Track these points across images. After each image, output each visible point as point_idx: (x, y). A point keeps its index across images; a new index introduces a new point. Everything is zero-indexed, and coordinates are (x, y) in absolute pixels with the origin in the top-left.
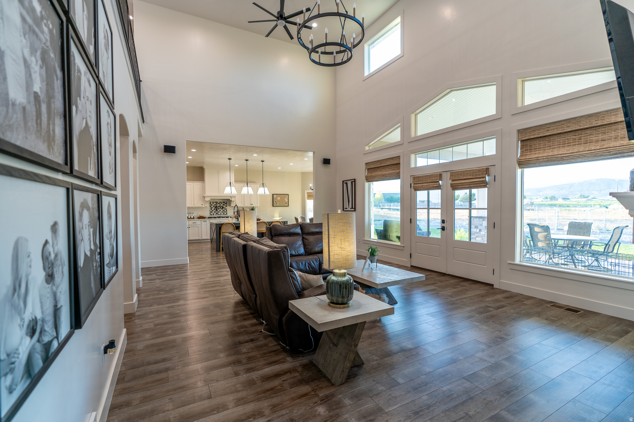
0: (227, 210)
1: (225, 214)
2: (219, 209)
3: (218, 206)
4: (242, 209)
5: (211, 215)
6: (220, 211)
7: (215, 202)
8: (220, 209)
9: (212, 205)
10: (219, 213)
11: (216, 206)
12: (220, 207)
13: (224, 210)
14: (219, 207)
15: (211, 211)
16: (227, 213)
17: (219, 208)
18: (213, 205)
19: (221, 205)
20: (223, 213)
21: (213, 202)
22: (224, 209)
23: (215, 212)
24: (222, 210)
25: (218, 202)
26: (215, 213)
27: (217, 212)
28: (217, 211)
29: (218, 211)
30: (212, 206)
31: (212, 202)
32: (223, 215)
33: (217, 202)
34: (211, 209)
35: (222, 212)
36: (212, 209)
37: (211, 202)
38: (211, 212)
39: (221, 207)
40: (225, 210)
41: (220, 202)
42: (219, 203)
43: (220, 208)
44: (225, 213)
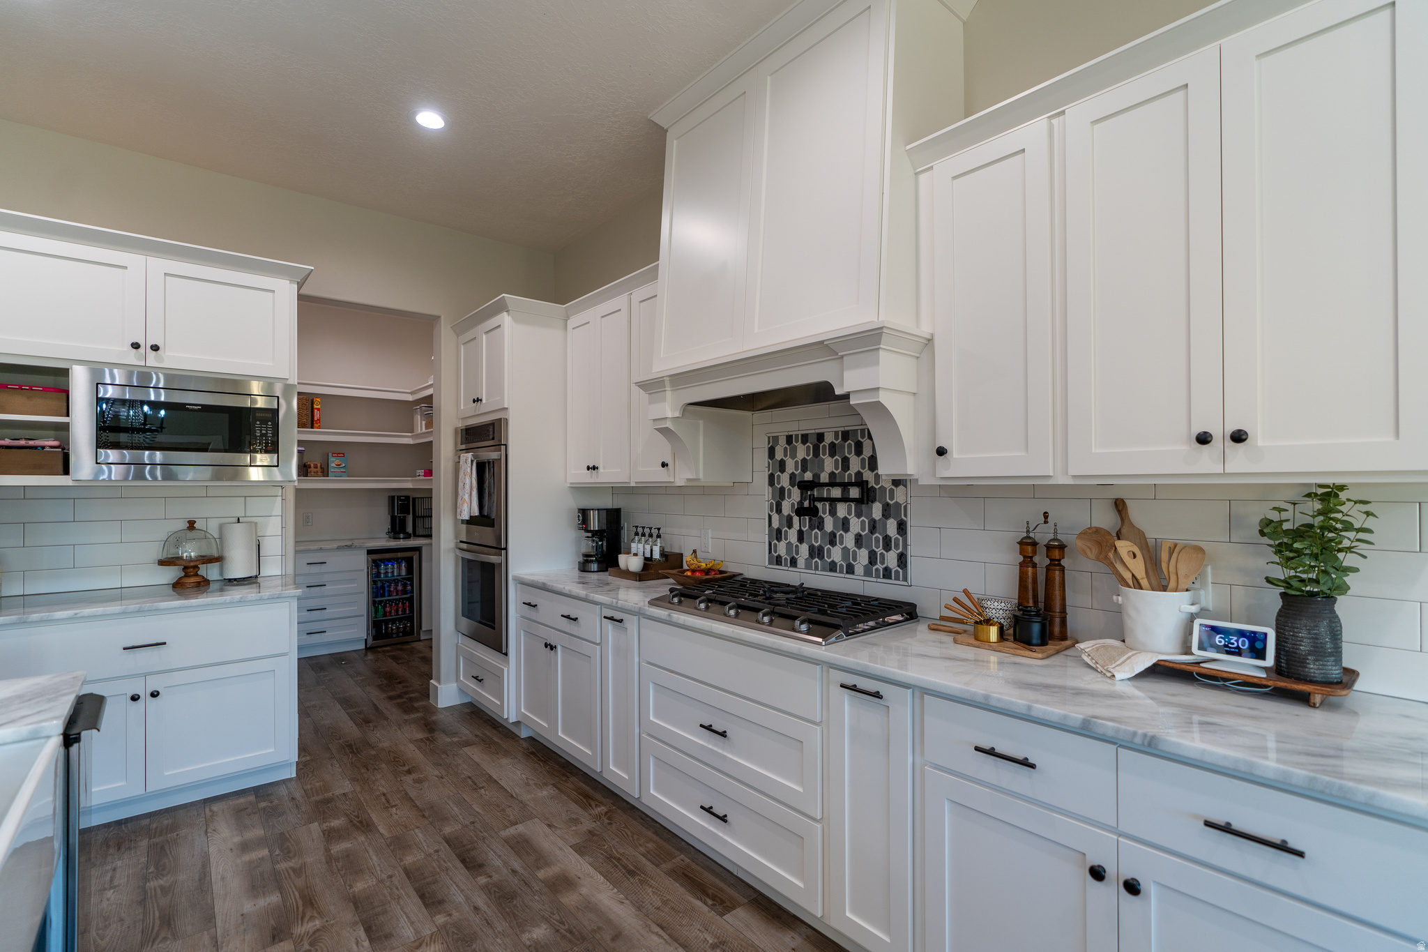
0: (902, 527)
1: (887, 573)
2: (833, 513)
3: (824, 478)
4: (1105, 519)
5: (778, 560)
6: (845, 525)
7: (805, 439)
8: (842, 510)
9: (782, 466)
10: (836, 554)
11: (808, 476)
12: (845, 486)
13: (873, 527)
14: (832, 484)
15: (775, 525)
16: (902, 560)
17: (836, 493)
18: (790, 466)
19: (855, 464)
20: (863, 555)
21: (789, 439)
22: (877, 510)
23: (801, 538)
24: (855, 525)
25: (829, 438)
26: (804, 549)
27: (817, 538)
28: (820, 526)
29: (829, 525)
30: (785, 480)
31: (782, 441)
32: (868, 572)
33: (820, 437)
34: (779, 511)
35: (859, 540)
36: (787, 508)
37: (776, 439)
38: (778, 535)
39: (854, 493)
40: (891, 527)
41: (846, 435)
42: (833, 449)
43: (845, 499)
44: (891, 559)
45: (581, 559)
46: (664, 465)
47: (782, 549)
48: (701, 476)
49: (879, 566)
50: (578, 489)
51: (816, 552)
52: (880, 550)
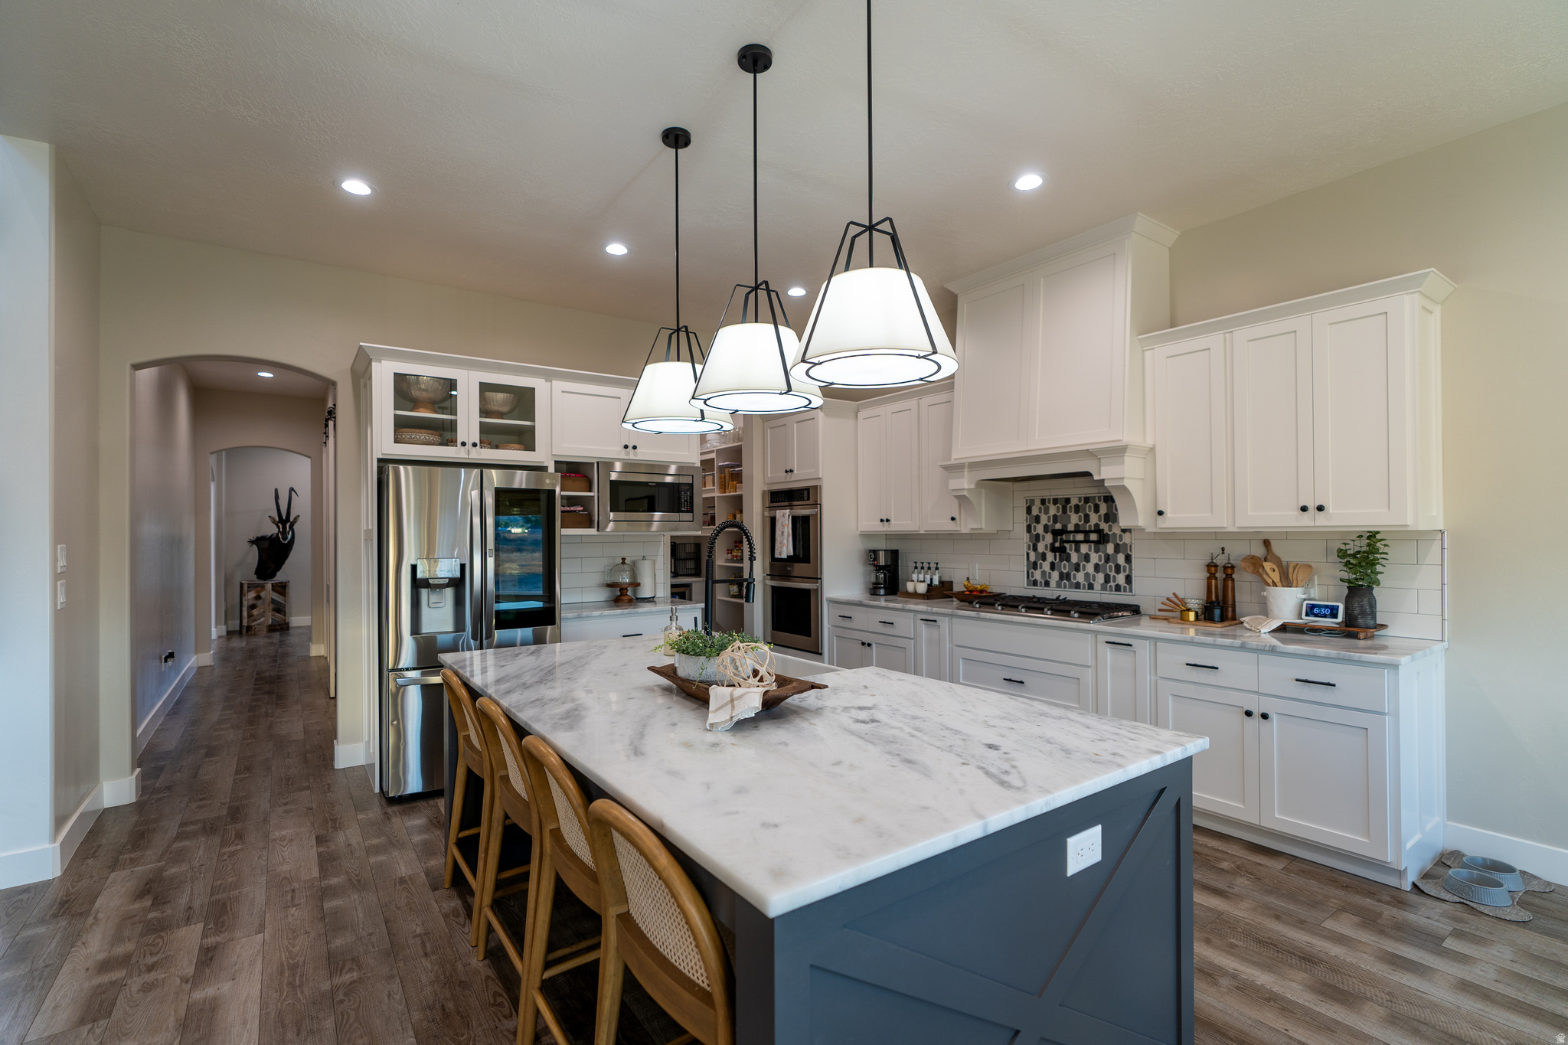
0: (1128, 559)
1: (1118, 588)
2: (1077, 550)
3: (1071, 527)
4: (1259, 551)
5: (1035, 583)
6: (1087, 558)
7: (1055, 501)
8: (1084, 548)
9: (1037, 519)
10: (1080, 577)
11: (1058, 526)
12: (1086, 533)
13: (1108, 559)
14: (1077, 531)
15: (1032, 558)
16: (1129, 579)
17: (1080, 537)
18: (1044, 519)
19: (1094, 519)
20: (1100, 578)
21: (1043, 502)
22: (1110, 548)
23: (1053, 566)
24: (1094, 558)
25: (1074, 502)
26: (1055, 575)
27: (1065, 567)
28: (1068, 559)
29: (1074, 558)
30: (1040, 529)
31: (1038, 503)
32: (1104, 588)
33: (1068, 501)
34: (1035, 549)
35: (1097, 568)
36: (1041, 547)
37: (1032, 502)
38: (1035, 566)
39: (1094, 537)
40: (1121, 559)
41: (1087, 500)
42: (1077, 509)
43: (1087, 541)
44: (1121, 579)
45: (871, 586)
46: (953, 519)
47: (1037, 575)
48: (983, 527)
49: (1112, 584)
50: (866, 536)
51: (1065, 577)
52: (1112, 574)
